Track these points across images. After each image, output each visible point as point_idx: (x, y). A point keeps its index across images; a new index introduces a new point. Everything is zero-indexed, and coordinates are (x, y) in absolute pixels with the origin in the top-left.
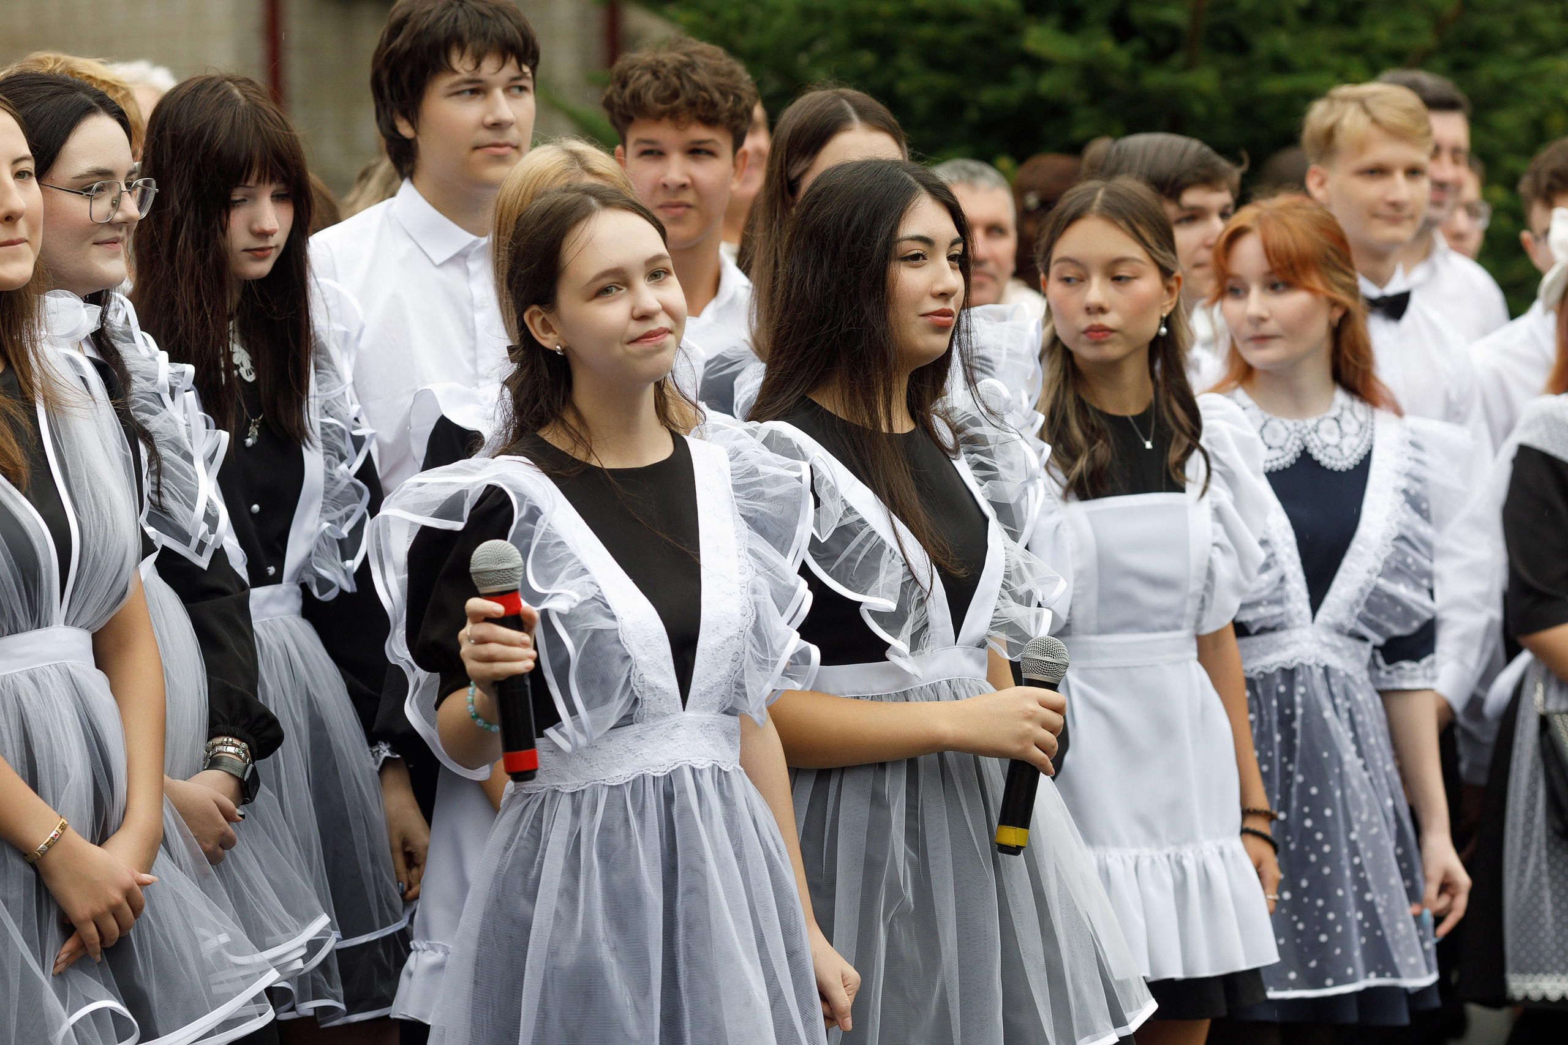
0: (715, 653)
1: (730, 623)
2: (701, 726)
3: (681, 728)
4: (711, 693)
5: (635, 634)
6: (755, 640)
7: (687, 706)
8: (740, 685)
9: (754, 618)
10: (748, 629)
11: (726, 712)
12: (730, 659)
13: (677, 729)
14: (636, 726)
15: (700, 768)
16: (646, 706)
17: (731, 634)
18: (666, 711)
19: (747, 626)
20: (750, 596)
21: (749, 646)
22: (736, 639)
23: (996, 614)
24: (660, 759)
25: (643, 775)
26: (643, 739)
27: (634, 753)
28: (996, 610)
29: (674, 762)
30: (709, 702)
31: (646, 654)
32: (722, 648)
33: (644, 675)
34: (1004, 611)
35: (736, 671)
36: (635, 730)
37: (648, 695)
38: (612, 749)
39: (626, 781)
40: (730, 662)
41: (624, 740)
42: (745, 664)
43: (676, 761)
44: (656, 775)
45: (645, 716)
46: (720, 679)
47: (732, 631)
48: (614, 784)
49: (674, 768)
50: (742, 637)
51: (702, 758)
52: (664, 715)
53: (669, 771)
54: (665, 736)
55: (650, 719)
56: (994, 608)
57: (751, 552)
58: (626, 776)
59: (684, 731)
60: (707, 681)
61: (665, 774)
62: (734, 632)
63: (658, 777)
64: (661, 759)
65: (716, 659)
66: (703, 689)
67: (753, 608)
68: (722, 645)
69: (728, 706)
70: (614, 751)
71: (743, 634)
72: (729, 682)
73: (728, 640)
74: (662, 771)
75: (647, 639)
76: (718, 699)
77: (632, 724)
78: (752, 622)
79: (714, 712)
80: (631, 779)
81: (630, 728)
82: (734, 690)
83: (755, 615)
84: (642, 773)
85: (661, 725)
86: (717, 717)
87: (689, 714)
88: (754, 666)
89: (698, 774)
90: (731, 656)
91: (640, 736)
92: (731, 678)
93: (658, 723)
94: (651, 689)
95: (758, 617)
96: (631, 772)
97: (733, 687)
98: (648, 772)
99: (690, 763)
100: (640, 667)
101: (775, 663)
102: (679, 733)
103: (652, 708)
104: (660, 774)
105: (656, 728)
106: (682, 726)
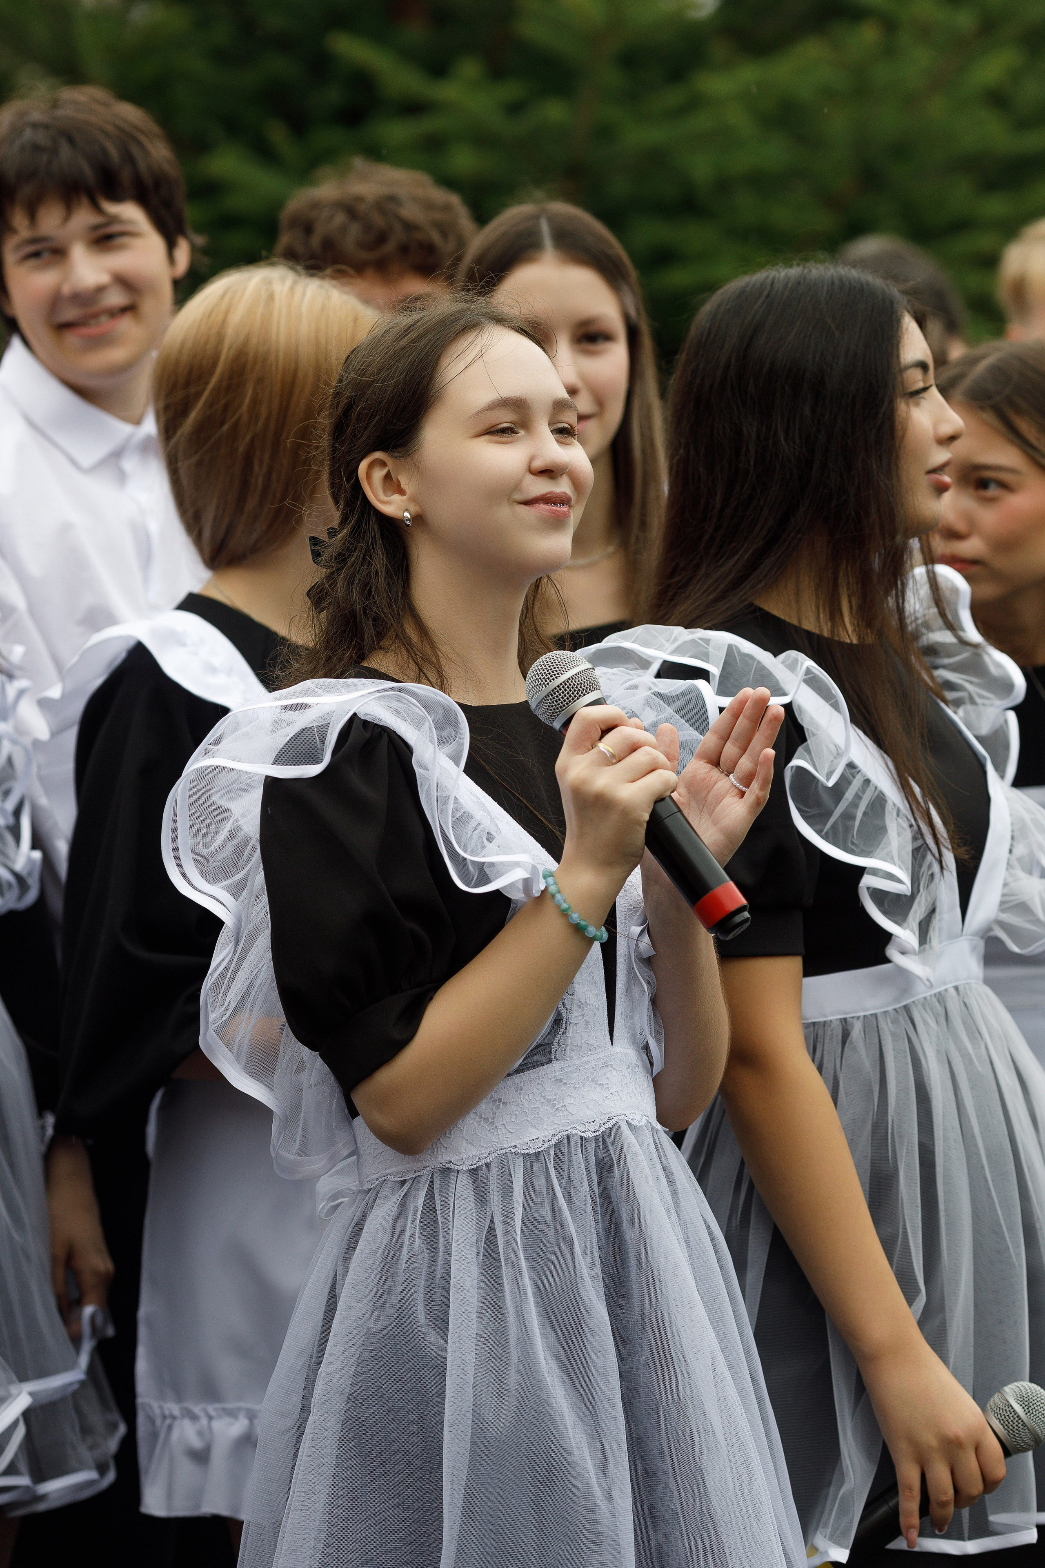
2: (629, 1067)
3: (610, 1068)
7: (614, 1037)
13: (605, 1070)
14: (556, 1065)
15: (637, 1124)
16: (571, 1032)
18: (593, 1042)
24: (589, 1112)
25: (568, 1136)
26: (565, 1084)
27: (554, 1105)
29: (607, 1116)
30: (631, 1032)
33: (574, 984)
36: (552, 1072)
37: (574, 1016)
38: (524, 1101)
39: (546, 1146)
41: (538, 1087)
43: (610, 1115)
44: (584, 1135)
45: (568, 1048)
48: (531, 1151)
49: (610, 1125)
51: (637, 1112)
52: (590, 1048)
53: (601, 1128)
54: (593, 1080)
55: (571, 1053)
58: (546, 1140)
59: (614, 1073)
61: (595, 1134)
64: (588, 1114)
70: (526, 1104)
74: (593, 1130)
77: (550, 1061)
79: (636, 1046)
80: (553, 1142)
81: (547, 1068)
84: (566, 1133)
85: (587, 1063)
87: (617, 1048)
89: (635, 1132)
91: (561, 1080)
93: (582, 1060)
94: (579, 1007)
96: (551, 1132)
98: (574, 1132)
99: (627, 1118)
102: (608, 1074)
103: (578, 1037)
104: (589, 1135)
105: (581, 1068)
106: (611, 1065)
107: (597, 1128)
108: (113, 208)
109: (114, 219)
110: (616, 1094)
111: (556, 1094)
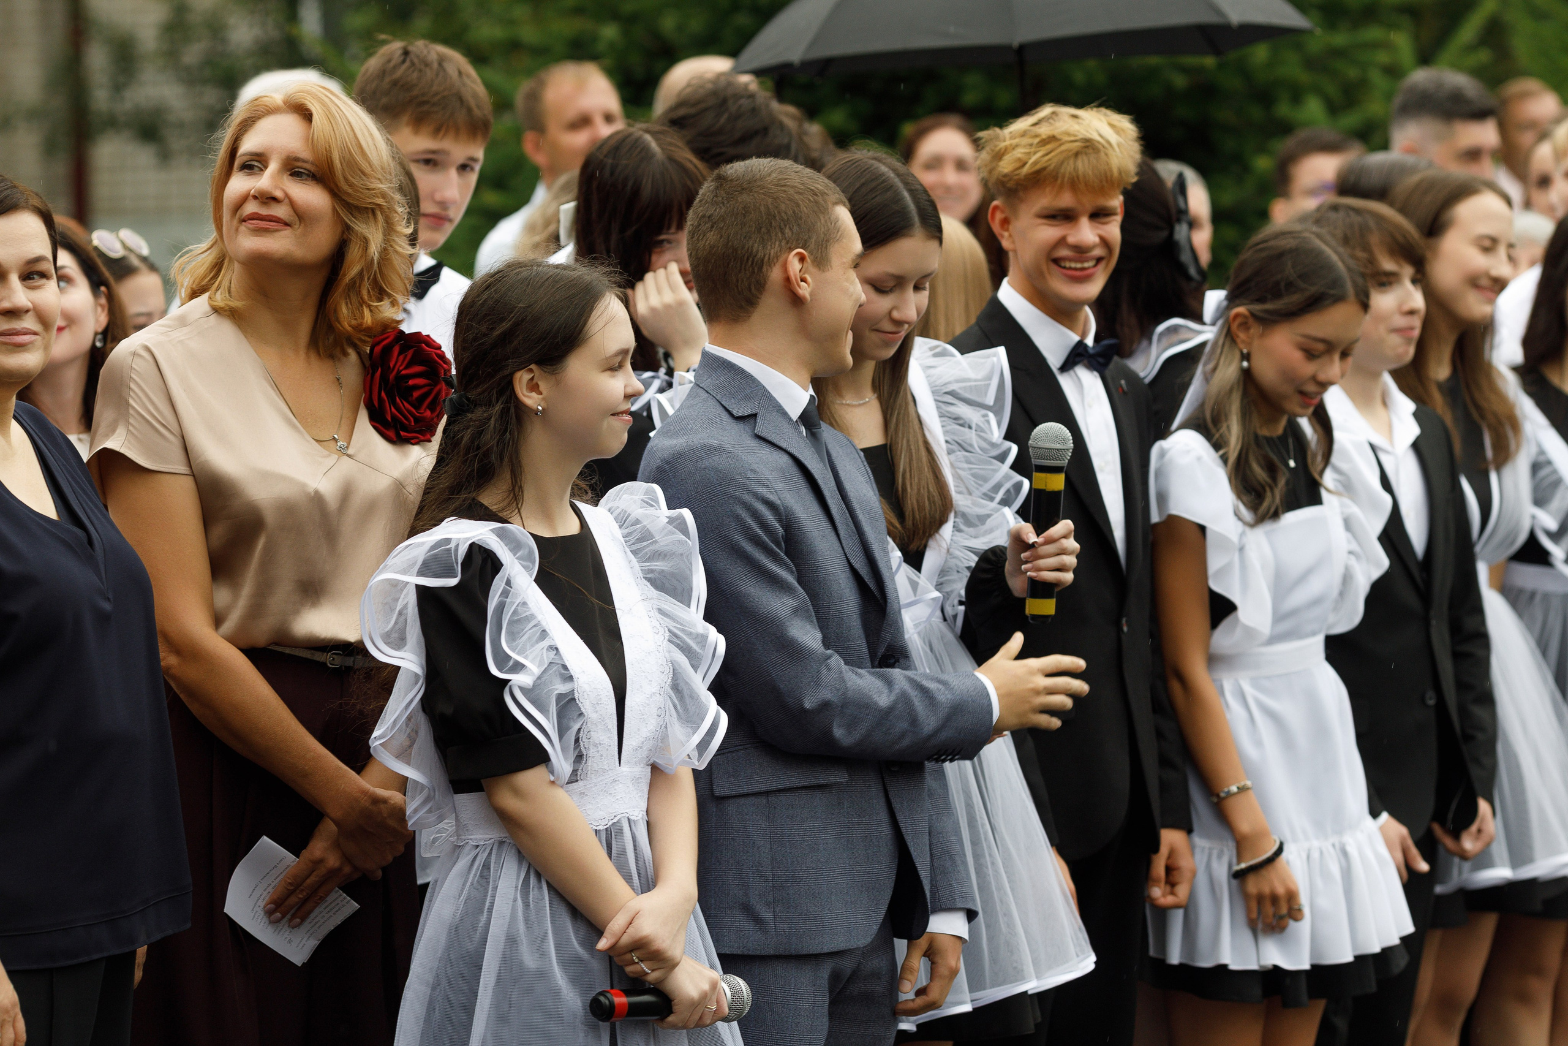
0: (642, 709)
1: (651, 681)
2: (633, 780)
3: (617, 782)
5: (589, 693)
6: (675, 696)
7: (621, 762)
8: (665, 740)
9: (671, 675)
10: (668, 685)
12: (655, 714)
13: (614, 784)
14: (580, 783)
15: (636, 819)
16: (590, 763)
17: (654, 691)
18: (606, 767)
19: (666, 682)
20: (666, 655)
21: (669, 701)
22: (658, 695)
24: (601, 813)
26: (586, 795)
29: (614, 814)
30: (640, 757)
31: (597, 712)
32: (648, 705)
33: (591, 733)
35: (660, 727)
36: (580, 788)
37: (592, 752)
40: (655, 717)
42: (667, 719)
43: (615, 814)
44: (598, 828)
45: (589, 772)
46: (649, 735)
47: (655, 688)
49: (615, 820)
50: (662, 693)
51: (636, 809)
52: (604, 771)
53: (610, 823)
54: (604, 791)
55: (593, 775)
57: (661, 611)
59: (621, 785)
60: (636, 738)
61: (606, 827)
62: (655, 689)
63: (600, 831)
65: (643, 715)
66: (634, 744)
67: (670, 666)
68: (647, 702)
71: (663, 689)
72: (655, 737)
73: (651, 696)
74: (604, 824)
75: (599, 697)
76: (646, 754)
77: (579, 778)
78: (671, 678)
79: (642, 765)
81: (577, 784)
82: (660, 744)
83: (671, 672)
85: (602, 781)
87: (625, 768)
89: (632, 824)
90: (655, 711)
91: (584, 793)
92: (658, 733)
93: (599, 779)
94: (596, 745)
99: (627, 815)
100: (589, 725)
102: (617, 788)
103: (595, 765)
104: (601, 828)
105: (598, 785)
106: (619, 781)
107: (606, 823)
110: (621, 799)
111: (580, 802)
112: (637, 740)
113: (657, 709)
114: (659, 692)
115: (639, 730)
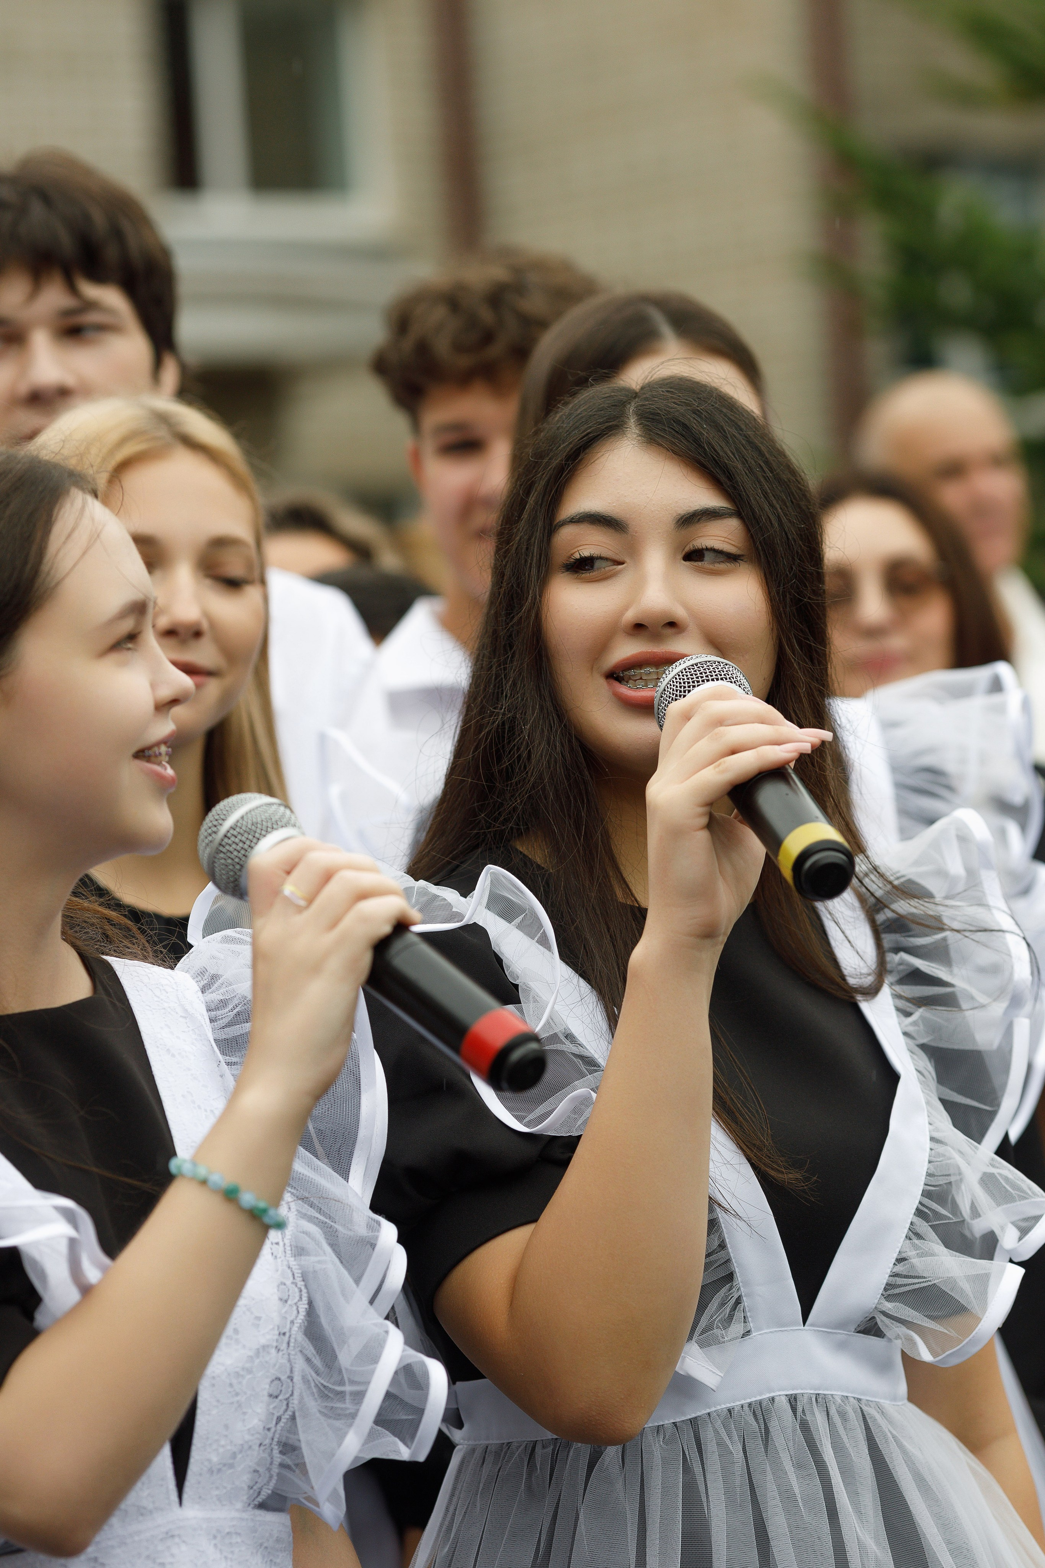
0: (234, 1381)
1: (258, 1318)
2: (215, 1537)
3: (177, 1540)
4: (231, 1466)
6: (310, 1350)
7: (185, 1496)
8: (289, 1448)
9: (303, 1306)
10: (295, 1328)
11: (262, 1506)
12: (266, 1393)
13: (170, 1542)
17: (263, 1341)
19: (292, 1322)
20: (293, 1262)
21: (300, 1364)
22: (273, 1351)
23: (900, 1268)
28: (900, 1260)
30: (228, 1485)
32: (249, 1371)
34: (918, 1263)
35: (279, 1419)
40: (266, 1398)
42: (295, 1401)
46: (247, 1437)
47: (266, 1335)
50: (284, 1346)
52: (143, 1514)
54: (148, 1557)
56: (895, 1256)
59: (184, 1548)
60: (223, 1443)
62: (269, 1337)
65: (237, 1394)
66: (215, 1459)
67: (301, 1284)
68: (248, 1365)
69: (266, 1492)
71: (286, 1338)
72: (267, 1441)
73: (257, 1353)
76: (245, 1479)
78: (303, 1312)
79: (239, 1505)
82: (278, 1458)
83: (306, 1301)
85: (138, 1534)
86: (245, 1515)
87: (192, 1510)
88: (313, 1405)
90: (265, 1387)
92: (270, 1434)
93: (132, 1530)
95: (310, 1303)
97: (276, 1452)
101: (359, 1396)
102: (175, 1550)
106: (179, 1536)
108: (92, 291)
109: (90, 305)
112: (221, 1450)
113: (269, 1380)
114: (275, 1344)
115: (226, 1427)
